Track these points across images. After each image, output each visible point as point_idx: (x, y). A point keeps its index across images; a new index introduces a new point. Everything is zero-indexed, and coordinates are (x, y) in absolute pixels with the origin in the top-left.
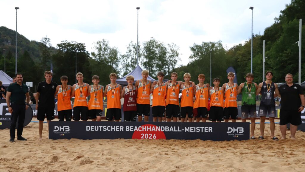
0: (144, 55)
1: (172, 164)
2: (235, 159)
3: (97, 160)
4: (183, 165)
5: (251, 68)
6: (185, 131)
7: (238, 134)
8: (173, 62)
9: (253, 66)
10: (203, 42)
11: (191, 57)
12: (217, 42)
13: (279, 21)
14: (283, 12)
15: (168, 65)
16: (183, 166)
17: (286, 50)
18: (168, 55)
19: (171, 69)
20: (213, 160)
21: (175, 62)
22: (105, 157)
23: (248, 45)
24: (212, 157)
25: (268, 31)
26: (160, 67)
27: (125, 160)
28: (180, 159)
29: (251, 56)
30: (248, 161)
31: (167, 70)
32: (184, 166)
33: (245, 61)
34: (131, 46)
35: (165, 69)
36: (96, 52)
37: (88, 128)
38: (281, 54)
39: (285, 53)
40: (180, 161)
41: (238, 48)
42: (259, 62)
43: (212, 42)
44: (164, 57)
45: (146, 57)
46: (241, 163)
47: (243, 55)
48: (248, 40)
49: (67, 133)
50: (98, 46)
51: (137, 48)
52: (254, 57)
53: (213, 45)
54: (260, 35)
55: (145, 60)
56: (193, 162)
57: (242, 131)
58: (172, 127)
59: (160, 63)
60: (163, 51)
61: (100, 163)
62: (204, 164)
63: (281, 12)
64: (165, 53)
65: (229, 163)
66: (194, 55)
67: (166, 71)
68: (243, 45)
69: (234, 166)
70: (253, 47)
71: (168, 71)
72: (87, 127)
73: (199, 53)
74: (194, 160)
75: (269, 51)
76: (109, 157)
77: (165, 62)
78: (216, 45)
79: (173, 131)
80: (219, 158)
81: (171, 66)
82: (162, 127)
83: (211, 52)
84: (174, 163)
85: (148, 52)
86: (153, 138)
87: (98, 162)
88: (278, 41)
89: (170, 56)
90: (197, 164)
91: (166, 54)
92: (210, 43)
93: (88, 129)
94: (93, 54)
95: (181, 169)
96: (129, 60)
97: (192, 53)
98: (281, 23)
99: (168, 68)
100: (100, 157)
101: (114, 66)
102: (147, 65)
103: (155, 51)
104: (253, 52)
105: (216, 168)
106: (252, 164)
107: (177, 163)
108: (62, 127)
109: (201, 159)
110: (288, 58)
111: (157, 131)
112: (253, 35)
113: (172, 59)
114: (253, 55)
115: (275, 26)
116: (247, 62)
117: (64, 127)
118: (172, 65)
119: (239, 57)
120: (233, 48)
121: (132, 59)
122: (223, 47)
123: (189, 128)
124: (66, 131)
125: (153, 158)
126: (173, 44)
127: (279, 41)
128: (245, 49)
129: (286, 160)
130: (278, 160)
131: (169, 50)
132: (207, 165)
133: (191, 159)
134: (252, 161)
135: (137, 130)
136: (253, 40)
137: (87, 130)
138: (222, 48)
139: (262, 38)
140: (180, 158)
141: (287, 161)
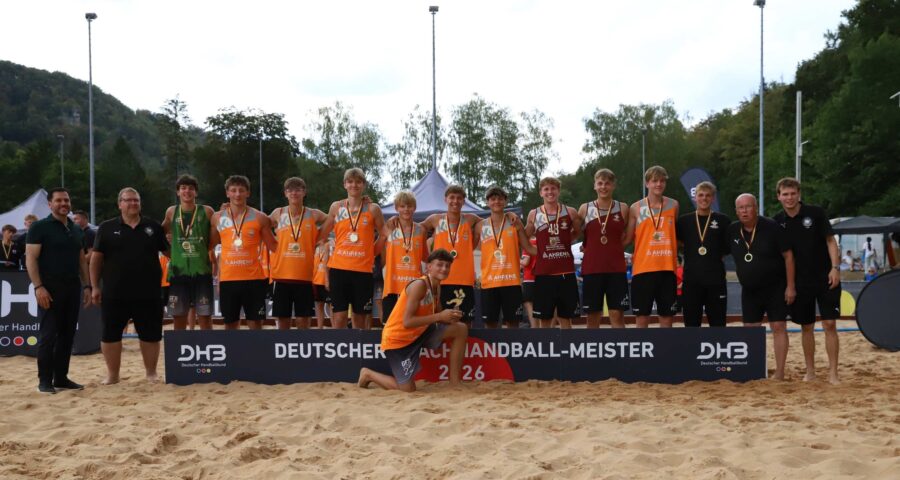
0: (453, 145)
1: (527, 455)
2: (724, 436)
3: (299, 444)
4: (564, 458)
5: (758, 176)
6: (572, 356)
7: (731, 363)
8: (535, 162)
9: (765, 172)
10: (621, 106)
11: (587, 149)
12: (660, 103)
13: (839, 41)
14: (850, 15)
15: (521, 172)
16: (564, 461)
17: (859, 124)
18: (520, 143)
19: (532, 185)
20: (659, 443)
21: (542, 163)
22: (321, 436)
23: (749, 110)
24: (655, 433)
25: (806, 71)
26: (499, 176)
27: (383, 447)
28: (554, 441)
29: (758, 144)
30: (768, 443)
31: (519, 185)
32: (567, 461)
33: (741, 156)
34: (415, 120)
35: (514, 184)
36: (318, 139)
37: (281, 349)
38: (844, 136)
39: (855, 132)
40: (555, 447)
41: (721, 121)
42: (782, 159)
43: (645, 104)
44: (509, 150)
45: (460, 150)
46: (748, 450)
47: (736, 141)
48: (750, 99)
49: (218, 365)
50: (322, 121)
51: (433, 125)
52: (766, 145)
53: (650, 112)
54: (783, 84)
55: (456, 159)
56: (596, 449)
57: (742, 353)
58: (530, 345)
59: (499, 166)
60: (508, 132)
61: (304, 456)
62: (629, 454)
63: (845, 14)
64: (512, 139)
65: (709, 452)
66: (597, 143)
67: (516, 189)
68: (734, 113)
69: (726, 459)
70: (765, 117)
71: (523, 189)
72: (277, 346)
73: (611, 137)
74: (598, 441)
75: (810, 128)
76: (333, 435)
77: (514, 164)
78: (659, 113)
79: (535, 355)
80: (676, 436)
81: (530, 175)
82: (500, 345)
83: (644, 132)
84: (537, 451)
85: (465, 136)
86: (474, 378)
87: (299, 451)
88: (837, 100)
89: (529, 147)
90: (608, 454)
91: (517, 141)
92: (642, 107)
93: (281, 352)
94: (309, 144)
95: (559, 471)
96: (412, 160)
97: (589, 137)
98: (842, 46)
99: (523, 180)
100: (307, 437)
101: (369, 177)
102: (462, 173)
103: (483, 133)
104: (764, 132)
105: (669, 468)
106: (781, 453)
107: (546, 451)
108: (203, 348)
109: (622, 438)
110: (866, 147)
111: (486, 356)
112: (764, 84)
113: (533, 155)
114: (764, 139)
115: (826, 55)
116: (745, 160)
117: (209, 347)
118: (534, 171)
119: (723, 148)
120: (706, 123)
121: (420, 156)
122: (679, 119)
123: (582, 346)
124: (215, 359)
125: (472, 437)
126: (537, 111)
127: (840, 99)
128: (740, 123)
129: (886, 440)
130: (862, 439)
131: (523, 128)
132: (639, 459)
133: (590, 439)
134: (780, 443)
135: (426, 354)
136: (764, 96)
137: (278, 356)
138: (676, 120)
139: (790, 91)
140: (556, 437)
141: (889, 444)
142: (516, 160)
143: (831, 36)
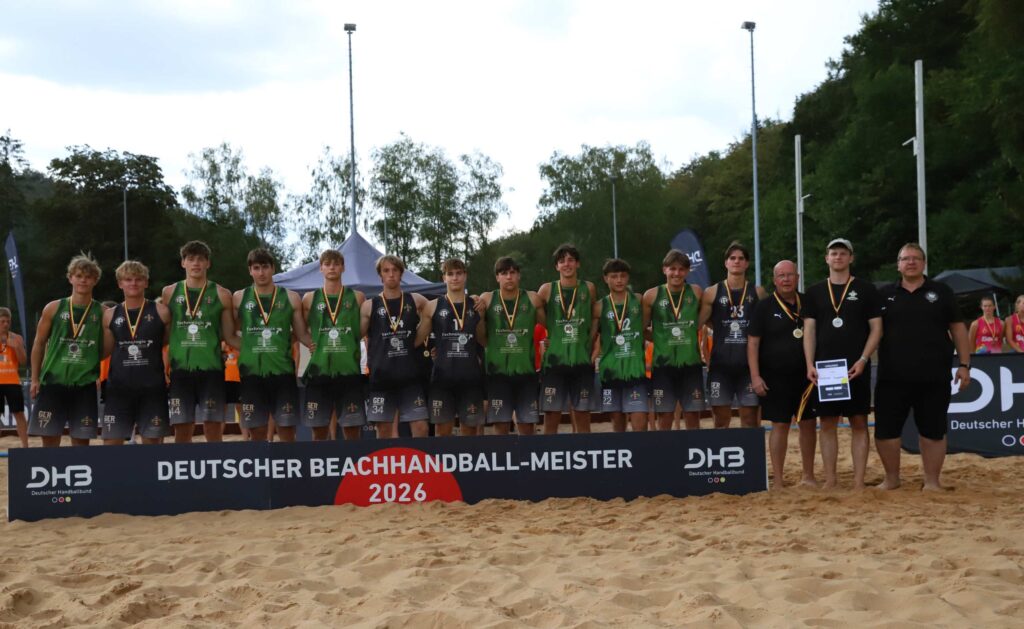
0: (376, 198)
1: (485, 599)
2: (720, 566)
3: (195, 595)
4: (529, 600)
5: (753, 234)
6: (533, 468)
7: (724, 472)
8: (480, 217)
9: (761, 229)
10: (585, 146)
11: (544, 201)
12: (633, 145)
13: (843, 71)
14: (855, 41)
15: (463, 230)
16: (529, 605)
17: (870, 172)
18: (462, 195)
19: (477, 246)
20: (642, 578)
21: (489, 218)
22: (224, 585)
23: (740, 154)
24: (636, 566)
25: (805, 105)
26: (436, 238)
27: (305, 597)
28: (516, 580)
29: (752, 195)
30: (770, 573)
31: (462, 247)
32: (535, 604)
33: (731, 209)
34: (324, 167)
35: (454, 246)
36: (201, 189)
37: (165, 469)
38: (851, 185)
39: (864, 181)
40: (517, 587)
41: (707, 166)
42: (781, 213)
43: (614, 146)
44: (448, 203)
45: (387, 202)
46: (747, 583)
47: (726, 191)
48: (741, 140)
49: (81, 491)
50: (206, 166)
51: (347, 171)
52: (761, 195)
53: (620, 157)
54: (780, 121)
55: (381, 214)
56: (566, 588)
57: (738, 461)
58: (482, 456)
59: (435, 223)
60: (446, 181)
61: (205, 611)
62: (607, 592)
64: (452, 189)
65: (701, 587)
66: (556, 194)
67: (457, 252)
68: (723, 156)
69: (722, 595)
70: (759, 162)
71: (466, 252)
72: (161, 464)
73: (574, 186)
74: (569, 578)
75: (812, 175)
76: (241, 583)
77: (454, 221)
78: (632, 157)
79: (488, 469)
80: (661, 568)
81: (474, 235)
82: (445, 457)
83: (614, 181)
84: (495, 593)
85: (391, 186)
86: (413, 500)
87: (197, 605)
88: (844, 142)
89: (473, 199)
90: (582, 594)
91: (457, 192)
92: (611, 150)
93: (165, 472)
94: (189, 195)
95: (523, 618)
96: (324, 214)
97: (546, 186)
99: (466, 241)
100: (205, 586)
101: (269, 238)
102: (389, 232)
103: (414, 183)
104: (759, 181)
105: (654, 609)
106: (788, 585)
107: (507, 592)
108: (61, 471)
109: (598, 573)
110: (877, 198)
111: (428, 470)
112: (756, 122)
113: (477, 209)
114: (759, 189)
115: (829, 88)
116: (737, 213)
117: (69, 469)
118: (479, 229)
119: (710, 199)
120: (688, 168)
121: (332, 209)
122: (656, 164)
123: (546, 455)
124: (77, 484)
125: (414, 579)
126: (482, 155)
127: (846, 141)
128: (729, 168)
129: (906, 564)
130: (879, 564)
131: (463, 174)
132: (618, 599)
133: (558, 575)
134: (784, 573)
135: (353, 470)
136: (757, 137)
137: (161, 477)
138: (652, 166)
139: (788, 130)
140: (519, 574)
142: (457, 215)
143: (833, 65)
